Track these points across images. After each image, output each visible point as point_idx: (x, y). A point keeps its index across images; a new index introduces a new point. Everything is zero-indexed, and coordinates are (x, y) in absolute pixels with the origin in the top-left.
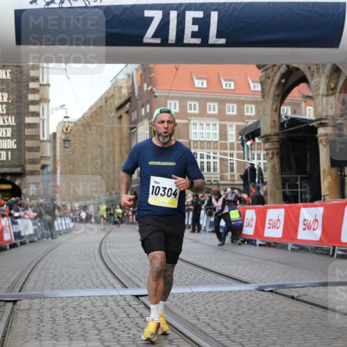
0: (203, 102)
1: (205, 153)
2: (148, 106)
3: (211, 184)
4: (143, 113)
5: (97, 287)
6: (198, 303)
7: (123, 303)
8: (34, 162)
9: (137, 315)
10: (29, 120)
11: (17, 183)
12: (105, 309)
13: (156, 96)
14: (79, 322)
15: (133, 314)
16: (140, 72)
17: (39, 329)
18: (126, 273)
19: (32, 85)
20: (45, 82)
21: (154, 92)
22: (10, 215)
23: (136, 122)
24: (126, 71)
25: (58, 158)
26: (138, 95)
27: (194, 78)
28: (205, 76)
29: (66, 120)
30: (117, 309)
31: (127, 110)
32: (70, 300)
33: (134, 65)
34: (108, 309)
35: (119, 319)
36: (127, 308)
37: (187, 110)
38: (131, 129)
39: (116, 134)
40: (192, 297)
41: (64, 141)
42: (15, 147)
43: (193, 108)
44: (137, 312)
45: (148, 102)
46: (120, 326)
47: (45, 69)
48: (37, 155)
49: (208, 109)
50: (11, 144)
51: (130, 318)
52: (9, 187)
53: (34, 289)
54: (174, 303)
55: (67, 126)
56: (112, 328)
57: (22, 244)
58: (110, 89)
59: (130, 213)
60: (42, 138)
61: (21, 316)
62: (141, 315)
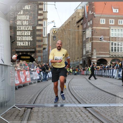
0: (117, 19)
1: (117, 43)
2: (91, 21)
3: (119, 57)
4: (89, 25)
5: (68, 103)
6: (113, 111)
7: (79, 110)
8: (40, 46)
9: (85, 116)
10: (38, 28)
11: (33, 56)
12: (71, 113)
13: (95, 17)
14: (60, 118)
15: (84, 115)
16: (88, 6)
17: (42, 120)
18: (80, 97)
19: (40, 12)
20: (45, 11)
21: (94, 15)
22: (30, 70)
23: (86, 29)
24: (81, 5)
25: (50, 45)
26: (87, 16)
27: (113, 8)
28: (118, 7)
29: (54, 28)
30: (76, 113)
31: (81, 23)
33: (85, 2)
34: (73, 112)
35: (77, 117)
36: (81, 112)
37: (109, 23)
38: (83, 32)
39: (76, 34)
40: (110, 109)
41: (53, 37)
42: (32, 40)
43: (112, 22)
44: (85, 114)
45: (91, 19)
46: (78, 120)
47: (46, 5)
48: (41, 43)
49: (119, 23)
50: (30, 39)
51: (82, 117)
52: (29, 57)
53: (40, 103)
54: (102, 111)
55: (54, 30)
56: (74, 121)
57: (34, 83)
58: (74, 13)
59: (82, 70)
60: (43, 36)
61: (35, 114)
62: (87, 116)
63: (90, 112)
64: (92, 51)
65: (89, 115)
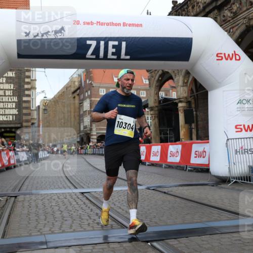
2: (89, 92)
4: (87, 95)
5: (61, 188)
7: (74, 197)
8: (27, 121)
9: (82, 203)
10: (25, 99)
12: (65, 200)
13: (93, 87)
14: (50, 207)
15: (80, 202)
16: (85, 74)
17: (28, 211)
18: (77, 181)
19: (27, 80)
20: (34, 79)
21: (92, 84)
22: (14, 150)
23: (83, 100)
24: (77, 73)
25: (41, 119)
26: (84, 86)
27: (114, 77)
29: (45, 99)
30: (71, 200)
31: (78, 93)
32: (46, 196)
33: (81, 70)
34: (67, 200)
35: (72, 206)
36: (77, 199)
38: (80, 103)
39: (72, 106)
41: (44, 110)
42: (17, 113)
44: (82, 201)
45: (89, 89)
46: (73, 209)
47: (34, 72)
48: (29, 118)
50: (15, 112)
51: (78, 205)
53: (26, 190)
55: (45, 101)
56: (68, 210)
57: (21, 165)
58: (69, 82)
59: (80, 148)
60: (32, 108)
61: (19, 204)
62: (84, 203)
63: (87, 198)
64: (91, 126)
65: (87, 202)
